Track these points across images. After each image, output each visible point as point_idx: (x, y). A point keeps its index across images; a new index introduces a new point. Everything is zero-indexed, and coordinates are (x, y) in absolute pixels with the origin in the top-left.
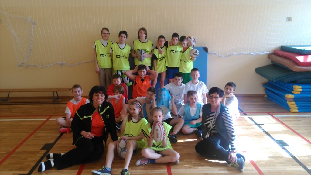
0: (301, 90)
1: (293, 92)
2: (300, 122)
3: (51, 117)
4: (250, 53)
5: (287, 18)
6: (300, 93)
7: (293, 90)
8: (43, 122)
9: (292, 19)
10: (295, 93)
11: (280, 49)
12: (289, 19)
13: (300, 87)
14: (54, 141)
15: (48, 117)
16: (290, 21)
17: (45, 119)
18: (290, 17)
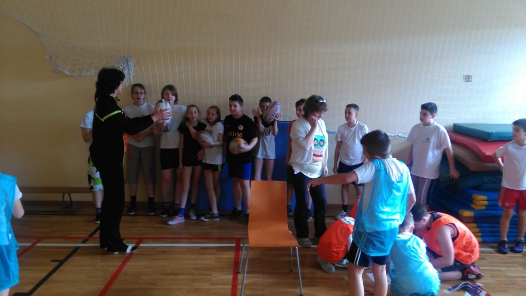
0: (486, 203)
1: (472, 205)
5: (464, 76)
6: (484, 208)
9: (473, 79)
10: (476, 208)
11: (452, 130)
12: (468, 79)
13: (485, 197)
15: (35, 240)
17: (29, 244)
18: (468, 74)
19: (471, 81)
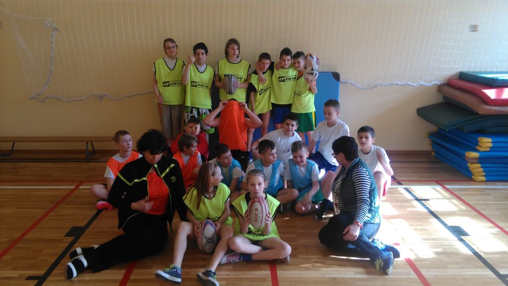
0: (491, 145)
1: (477, 147)
2: (488, 196)
3: (81, 183)
4: (409, 83)
5: (471, 25)
6: (489, 149)
7: (478, 145)
8: (69, 191)
9: (479, 29)
10: (481, 149)
11: (458, 77)
12: (474, 28)
13: (490, 140)
14: (86, 222)
15: (77, 183)
16: (474, 31)
17: (73, 187)
18: (475, 24)
19: (477, 31)
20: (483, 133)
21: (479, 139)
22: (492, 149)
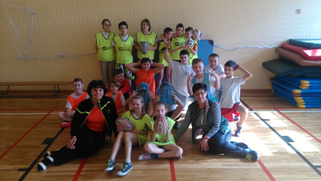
0: (309, 85)
1: (300, 87)
2: (307, 117)
3: (51, 111)
4: (257, 46)
5: (296, 10)
6: (307, 88)
7: (300, 85)
8: (44, 116)
9: (302, 12)
10: (303, 88)
11: (288, 42)
12: (298, 11)
13: (308, 82)
14: (55, 135)
15: (49, 111)
16: (299, 13)
17: (46, 114)
18: (299, 9)
20: (304, 77)
21: (301, 82)
22: (310, 88)
